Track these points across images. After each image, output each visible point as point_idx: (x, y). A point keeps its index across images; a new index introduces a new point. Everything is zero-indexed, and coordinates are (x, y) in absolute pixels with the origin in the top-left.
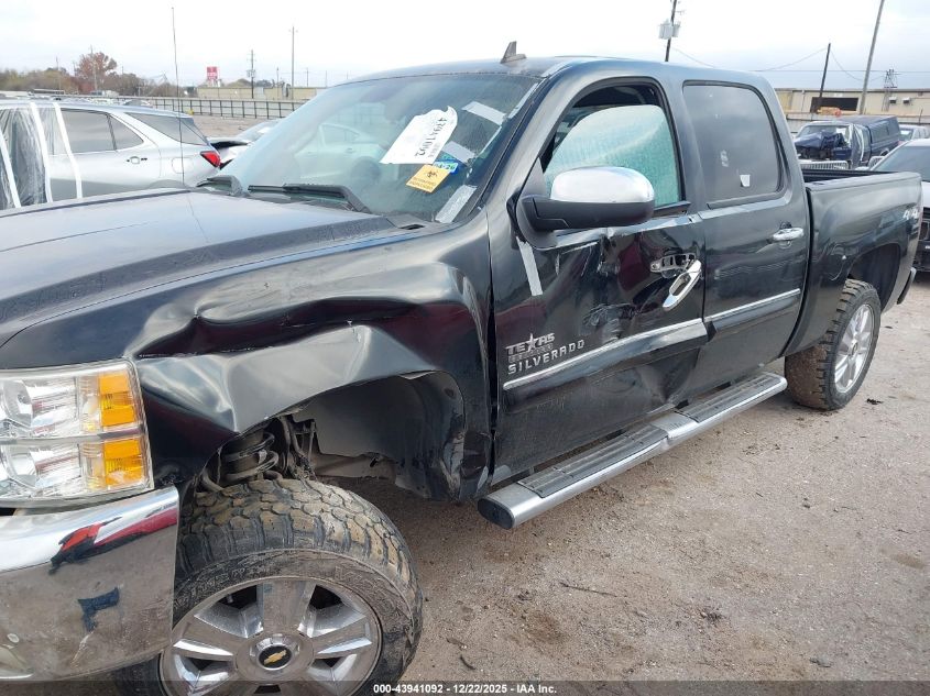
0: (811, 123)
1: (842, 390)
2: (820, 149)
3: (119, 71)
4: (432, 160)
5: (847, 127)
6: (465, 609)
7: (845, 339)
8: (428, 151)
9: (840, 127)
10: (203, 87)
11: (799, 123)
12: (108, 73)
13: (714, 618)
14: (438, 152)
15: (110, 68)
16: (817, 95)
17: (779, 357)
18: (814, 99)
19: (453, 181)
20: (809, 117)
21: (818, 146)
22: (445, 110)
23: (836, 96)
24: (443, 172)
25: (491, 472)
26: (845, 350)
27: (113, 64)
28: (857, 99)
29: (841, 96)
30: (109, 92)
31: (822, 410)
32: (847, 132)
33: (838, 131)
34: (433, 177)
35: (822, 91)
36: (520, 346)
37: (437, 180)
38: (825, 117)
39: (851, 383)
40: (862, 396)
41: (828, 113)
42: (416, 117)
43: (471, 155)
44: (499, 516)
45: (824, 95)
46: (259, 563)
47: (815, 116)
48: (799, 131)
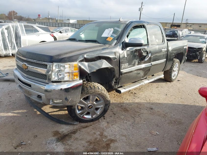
0: (170, 30)
1: (173, 78)
2: (172, 36)
3: (18, 15)
4: (110, 36)
5: (177, 31)
6: (113, 107)
7: (174, 69)
8: (109, 35)
9: (176, 31)
10: (37, 19)
11: (168, 30)
12: (15, 15)
13: (152, 109)
14: (111, 35)
15: (16, 14)
16: (172, 24)
17: (163, 71)
18: (171, 25)
19: (113, 40)
20: (170, 29)
21: (171, 35)
22: (111, 28)
23: (176, 24)
24: (112, 38)
25: (118, 85)
26: (174, 71)
27: (16, 13)
28: (180, 25)
29: (177, 24)
30: (15, 20)
31: (170, 82)
32: (178, 32)
33: (176, 32)
34: (110, 39)
35: (173, 23)
36: (123, 65)
37: (111, 39)
38: (173, 29)
39: (175, 77)
40: (177, 79)
41: (174, 28)
42: (106, 30)
43: (116, 36)
44: (119, 92)
45: (173, 24)
46: (91, 92)
47: (171, 29)
48: (168, 32)
